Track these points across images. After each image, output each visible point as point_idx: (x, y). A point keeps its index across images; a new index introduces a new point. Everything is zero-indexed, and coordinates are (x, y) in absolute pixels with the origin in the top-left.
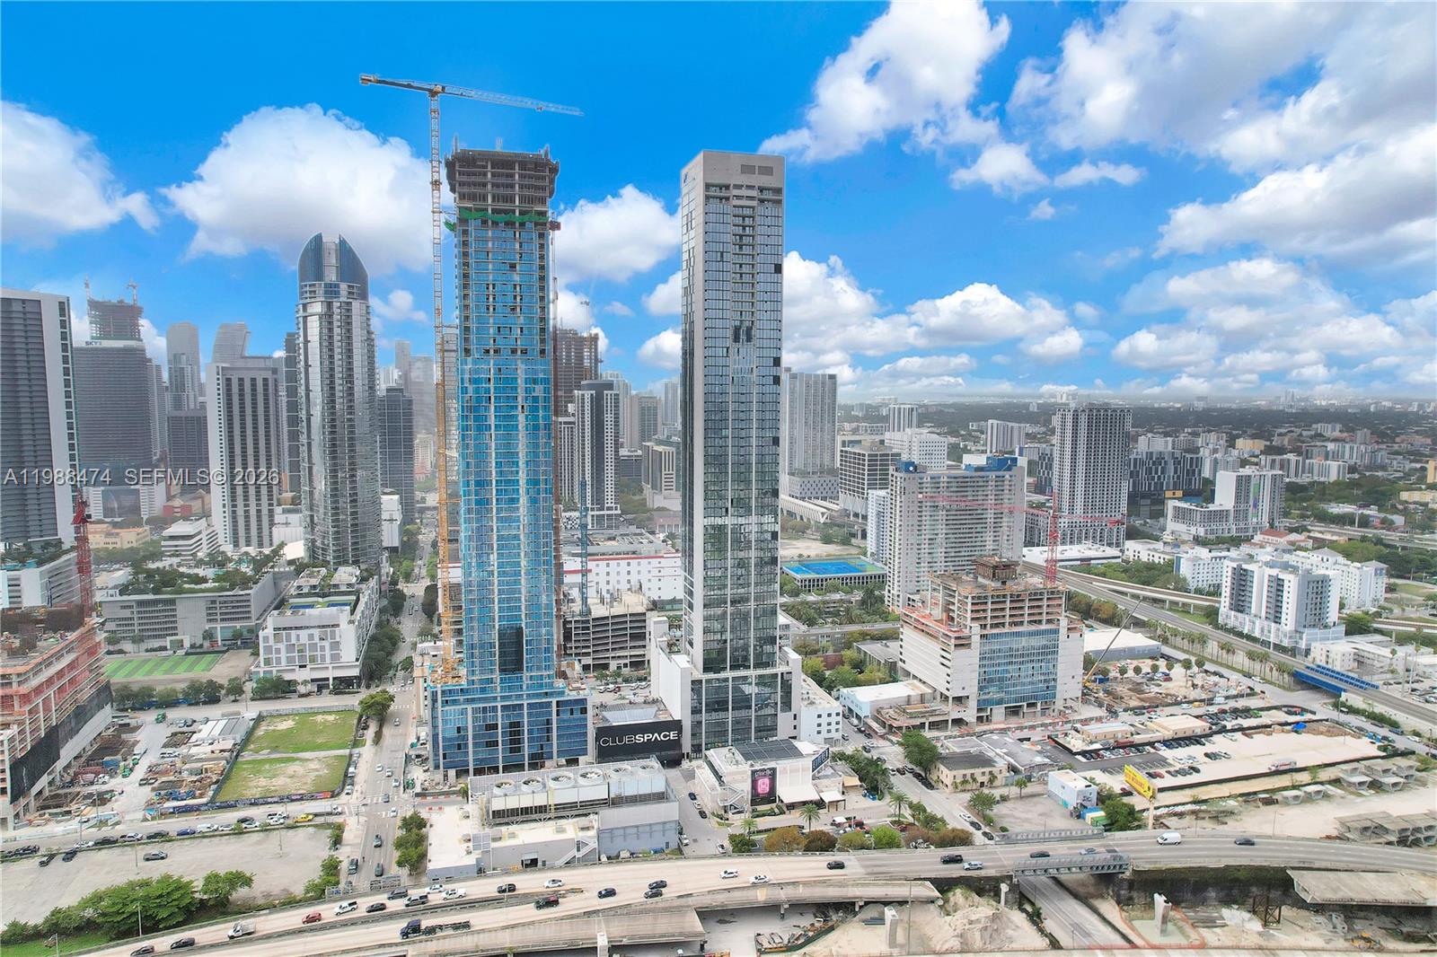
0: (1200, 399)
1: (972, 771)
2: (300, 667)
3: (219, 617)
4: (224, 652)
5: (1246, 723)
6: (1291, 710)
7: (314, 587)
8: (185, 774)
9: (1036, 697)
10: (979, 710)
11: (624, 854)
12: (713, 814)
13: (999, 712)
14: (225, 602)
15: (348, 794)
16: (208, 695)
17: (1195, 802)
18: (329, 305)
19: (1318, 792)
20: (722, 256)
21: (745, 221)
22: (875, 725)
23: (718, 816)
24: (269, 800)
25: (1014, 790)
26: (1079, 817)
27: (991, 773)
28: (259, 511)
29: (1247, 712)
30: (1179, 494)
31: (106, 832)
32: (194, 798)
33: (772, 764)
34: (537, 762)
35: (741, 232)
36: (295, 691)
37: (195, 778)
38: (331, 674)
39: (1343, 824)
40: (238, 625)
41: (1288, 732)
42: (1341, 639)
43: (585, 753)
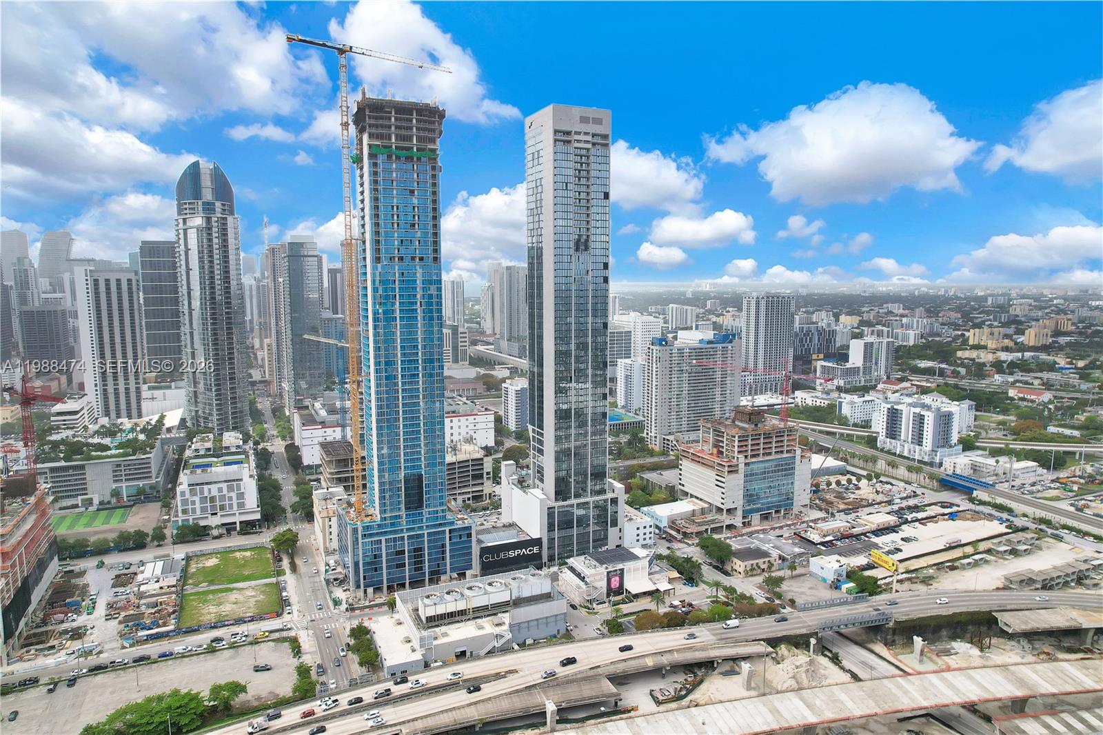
0: (803, 286)
1: (757, 561)
2: (212, 514)
3: (124, 478)
4: (131, 506)
5: (920, 515)
6: (944, 505)
7: (209, 449)
8: (143, 608)
9: (780, 506)
10: (744, 517)
11: (529, 641)
12: (581, 606)
13: (756, 518)
14: (129, 465)
15: (289, 613)
16: (137, 542)
17: (908, 572)
18: (208, 220)
19: (981, 559)
20: (567, 186)
21: (584, 159)
22: (673, 533)
23: (585, 607)
24: (226, 623)
25: (787, 573)
26: (836, 588)
27: (769, 561)
28: (127, 389)
29: (916, 508)
30: (821, 356)
31: (93, 661)
32: (159, 626)
33: (620, 566)
34: (435, 577)
35: (579, 168)
36: (208, 534)
37: (153, 611)
38: (237, 519)
39: (1006, 579)
40: (141, 483)
41: (947, 520)
42: (960, 454)
43: (470, 567)
